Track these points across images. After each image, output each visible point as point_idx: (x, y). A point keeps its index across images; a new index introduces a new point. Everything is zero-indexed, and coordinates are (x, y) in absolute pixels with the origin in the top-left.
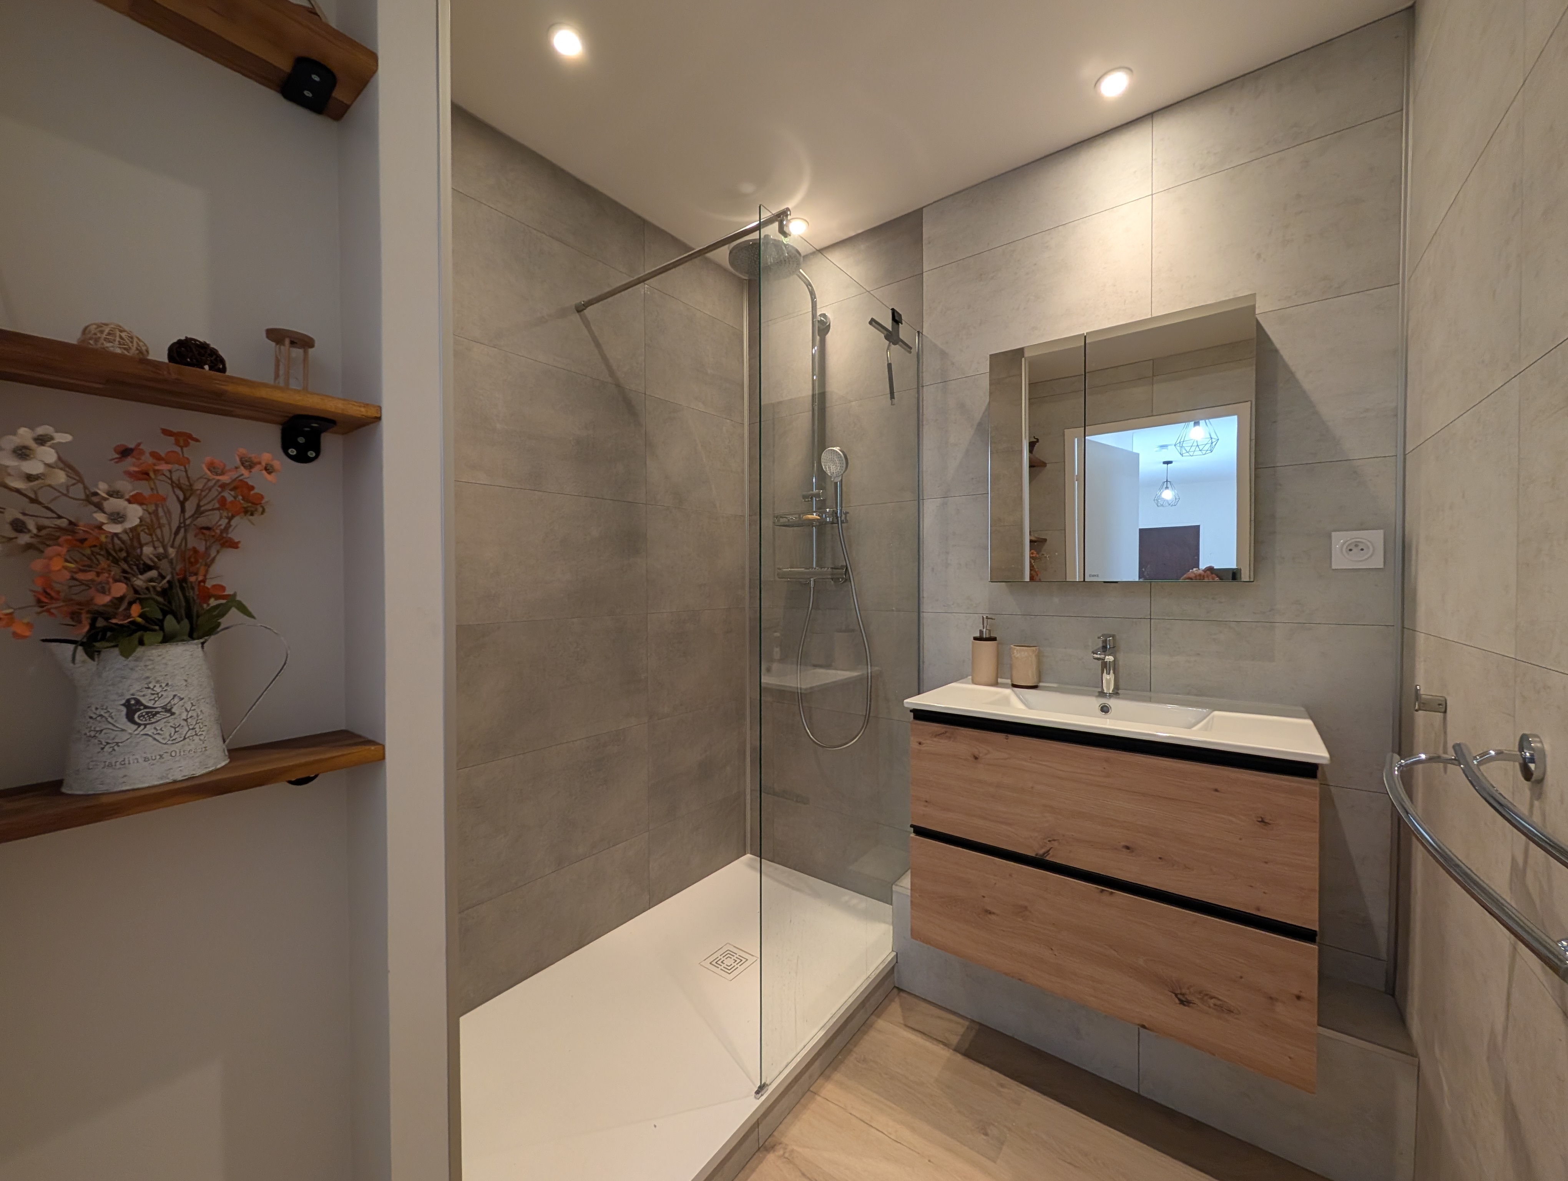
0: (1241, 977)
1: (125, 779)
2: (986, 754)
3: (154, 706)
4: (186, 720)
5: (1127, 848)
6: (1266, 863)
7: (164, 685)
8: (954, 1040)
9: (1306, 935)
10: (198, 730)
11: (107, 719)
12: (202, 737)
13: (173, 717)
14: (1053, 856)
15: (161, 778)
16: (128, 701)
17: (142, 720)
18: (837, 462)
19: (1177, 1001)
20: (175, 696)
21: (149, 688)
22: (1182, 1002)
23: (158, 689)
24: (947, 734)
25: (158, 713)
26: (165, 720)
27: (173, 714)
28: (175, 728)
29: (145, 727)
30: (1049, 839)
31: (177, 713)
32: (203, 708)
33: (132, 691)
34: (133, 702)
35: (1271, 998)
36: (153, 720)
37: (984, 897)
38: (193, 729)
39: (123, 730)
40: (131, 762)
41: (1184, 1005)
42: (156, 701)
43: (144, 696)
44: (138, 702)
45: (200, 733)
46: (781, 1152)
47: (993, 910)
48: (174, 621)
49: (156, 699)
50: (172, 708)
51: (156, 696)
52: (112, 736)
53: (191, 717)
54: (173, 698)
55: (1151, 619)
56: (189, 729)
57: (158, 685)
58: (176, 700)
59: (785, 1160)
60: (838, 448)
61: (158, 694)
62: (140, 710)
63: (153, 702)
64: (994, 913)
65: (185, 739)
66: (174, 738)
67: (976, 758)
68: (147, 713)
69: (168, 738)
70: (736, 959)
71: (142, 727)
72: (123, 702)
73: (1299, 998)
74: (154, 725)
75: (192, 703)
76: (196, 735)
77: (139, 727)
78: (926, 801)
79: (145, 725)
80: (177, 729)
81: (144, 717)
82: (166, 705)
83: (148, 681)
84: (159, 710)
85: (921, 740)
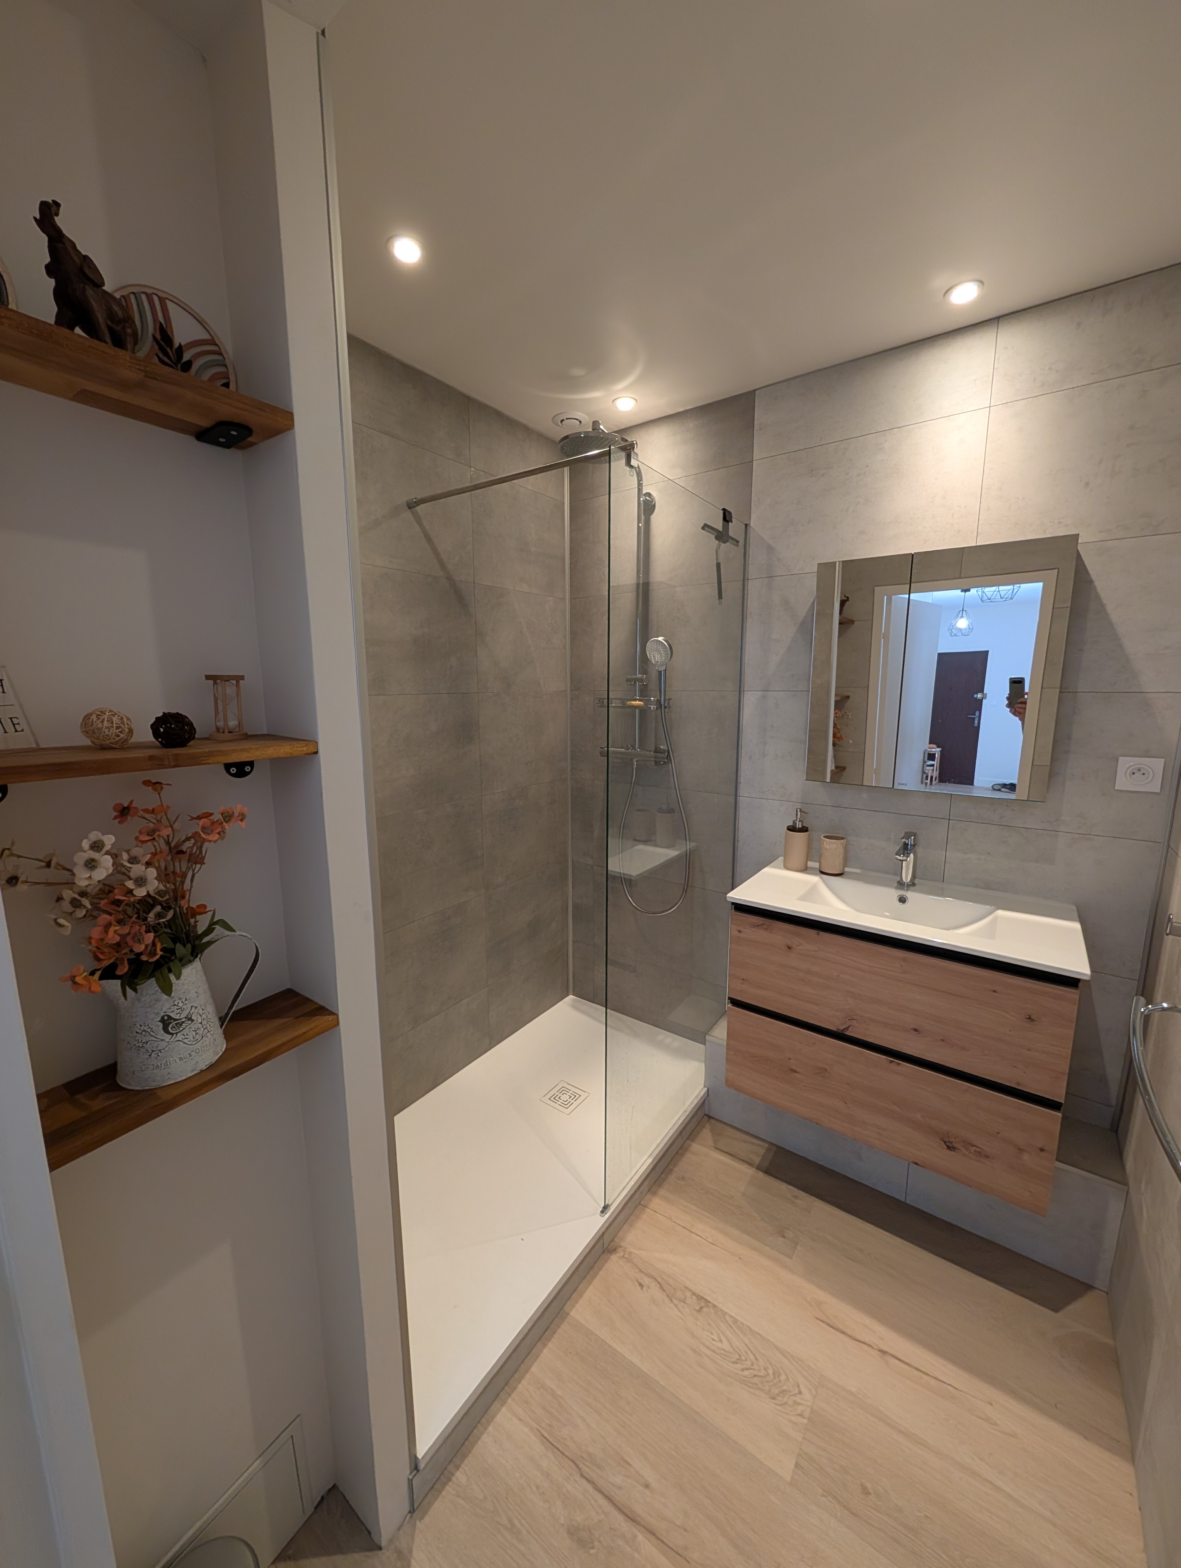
0: (998, 1133)
1: (169, 1076)
2: (798, 946)
3: (180, 1018)
4: (201, 1023)
5: (916, 1030)
6: (1029, 1050)
7: (184, 1000)
8: (757, 1160)
9: (1053, 1105)
10: (209, 1027)
11: (149, 1033)
12: (212, 1032)
13: (193, 1023)
14: (851, 1032)
15: (192, 1071)
16: (163, 1017)
17: (174, 1030)
18: (662, 652)
19: (946, 1147)
20: (192, 1006)
21: (175, 1005)
22: (949, 1148)
23: (180, 1005)
24: (764, 926)
25: (183, 1022)
26: (188, 1027)
27: (193, 1021)
28: (195, 1031)
29: (177, 1035)
30: (849, 1018)
31: (195, 1019)
32: (208, 1010)
33: (164, 1010)
34: (166, 1018)
35: (1020, 1149)
36: (181, 1029)
37: (790, 1059)
38: (206, 1028)
39: (162, 1040)
40: (172, 1063)
41: (951, 1150)
42: (181, 1014)
43: (172, 1012)
44: (170, 1017)
45: (211, 1029)
46: (622, 1254)
47: (798, 1070)
48: (182, 947)
49: (181, 1012)
50: (191, 1016)
51: (180, 1010)
52: (155, 1045)
53: (203, 1020)
54: (191, 1009)
55: (949, 820)
56: (204, 1029)
57: (180, 1001)
58: (193, 1008)
59: (625, 1260)
60: (663, 638)
61: (181, 1008)
62: (171, 1023)
63: (179, 1015)
64: (798, 1072)
65: (203, 1037)
66: (196, 1039)
67: (789, 948)
68: (176, 1024)
69: (192, 1039)
70: (571, 1095)
71: (175, 1035)
72: (159, 1019)
73: (1042, 1150)
74: (182, 1033)
75: (202, 1009)
76: (208, 1032)
77: (173, 1036)
78: (743, 980)
79: (177, 1033)
80: (197, 1032)
81: (175, 1028)
82: (187, 1015)
83: (174, 999)
84: (183, 1020)
85: (740, 929)
